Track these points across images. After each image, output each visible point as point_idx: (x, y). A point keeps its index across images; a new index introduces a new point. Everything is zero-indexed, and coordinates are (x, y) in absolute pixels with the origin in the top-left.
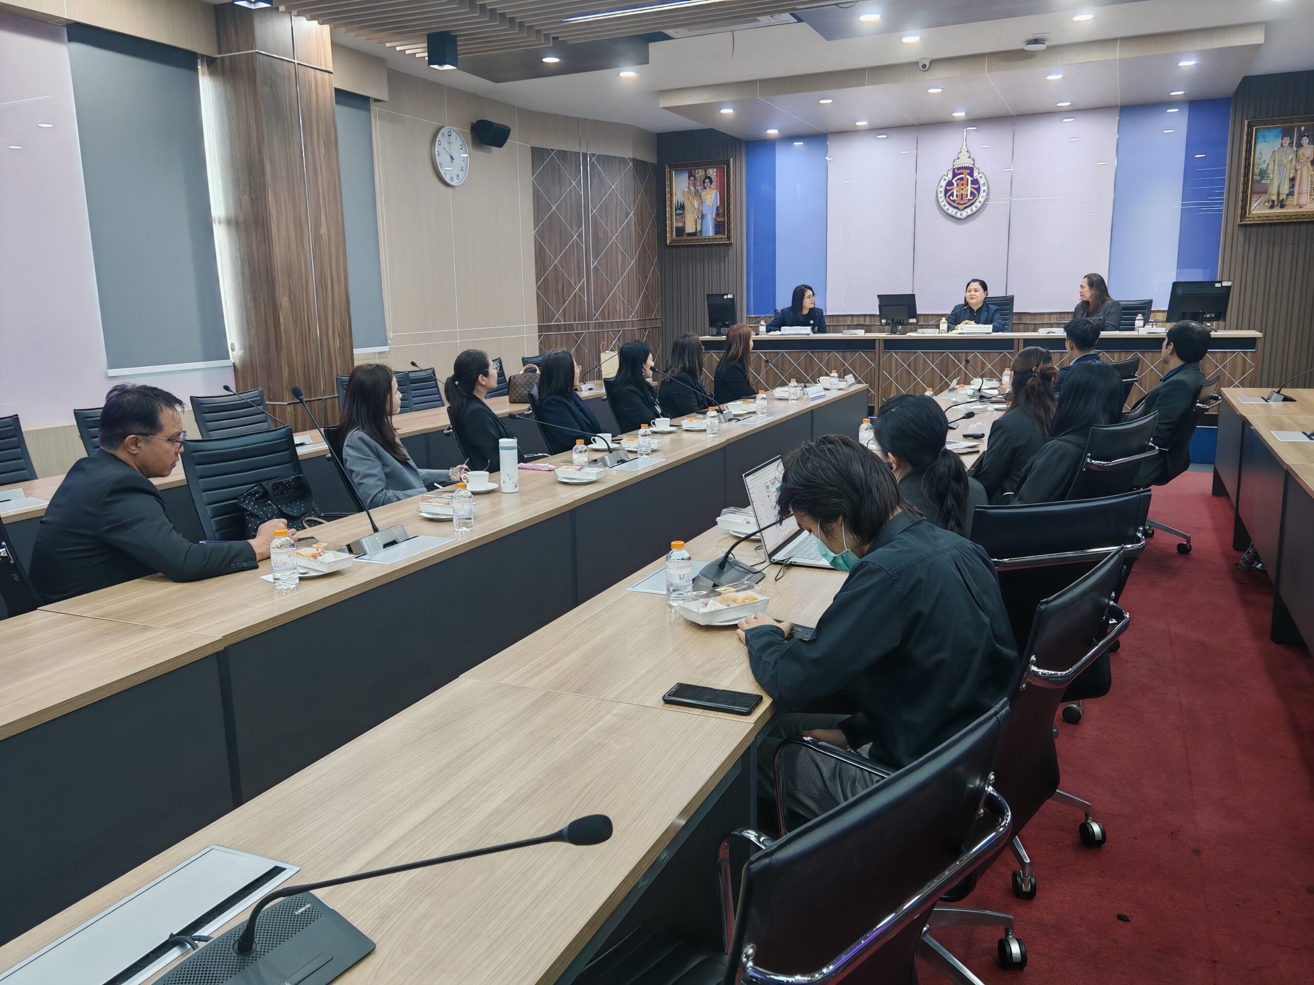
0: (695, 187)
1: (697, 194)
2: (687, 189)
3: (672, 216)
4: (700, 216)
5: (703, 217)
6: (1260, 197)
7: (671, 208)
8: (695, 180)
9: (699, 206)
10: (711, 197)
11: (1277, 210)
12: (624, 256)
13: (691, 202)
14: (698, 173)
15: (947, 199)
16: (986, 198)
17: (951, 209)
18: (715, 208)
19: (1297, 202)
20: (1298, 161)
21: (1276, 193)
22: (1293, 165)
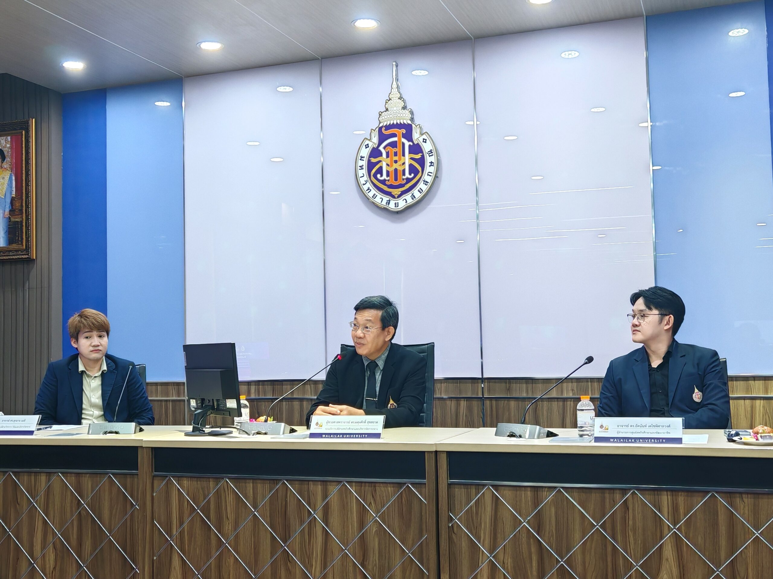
15: (372, 178)
16: (436, 177)
17: (379, 195)
18: (8, 200)
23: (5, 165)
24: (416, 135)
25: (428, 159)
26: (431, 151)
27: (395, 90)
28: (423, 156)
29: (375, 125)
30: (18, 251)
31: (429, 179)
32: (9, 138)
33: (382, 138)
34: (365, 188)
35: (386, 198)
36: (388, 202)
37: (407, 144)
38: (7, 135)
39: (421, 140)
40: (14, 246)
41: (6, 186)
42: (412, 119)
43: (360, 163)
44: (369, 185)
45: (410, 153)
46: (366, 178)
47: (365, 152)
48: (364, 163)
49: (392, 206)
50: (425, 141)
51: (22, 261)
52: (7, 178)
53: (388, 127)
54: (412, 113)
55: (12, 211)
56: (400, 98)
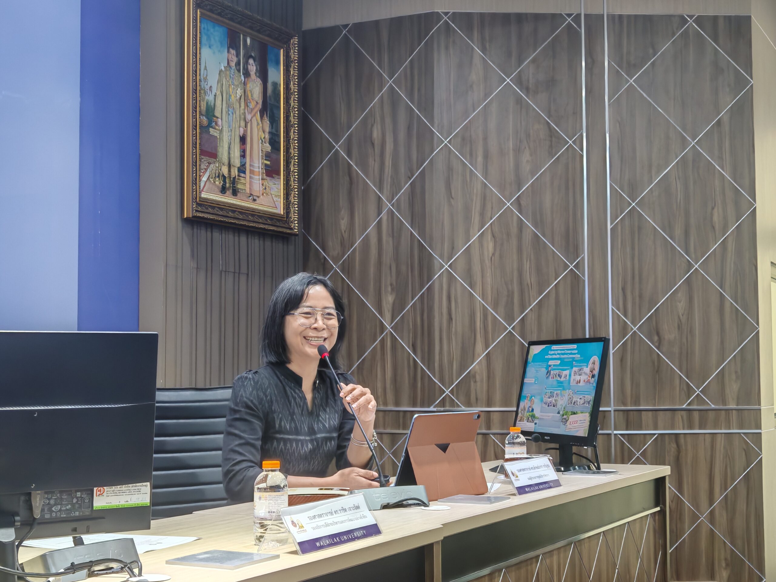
6: (210, 163)
11: (228, 199)
19: (250, 189)
20: (246, 105)
21: (226, 162)
22: (242, 111)
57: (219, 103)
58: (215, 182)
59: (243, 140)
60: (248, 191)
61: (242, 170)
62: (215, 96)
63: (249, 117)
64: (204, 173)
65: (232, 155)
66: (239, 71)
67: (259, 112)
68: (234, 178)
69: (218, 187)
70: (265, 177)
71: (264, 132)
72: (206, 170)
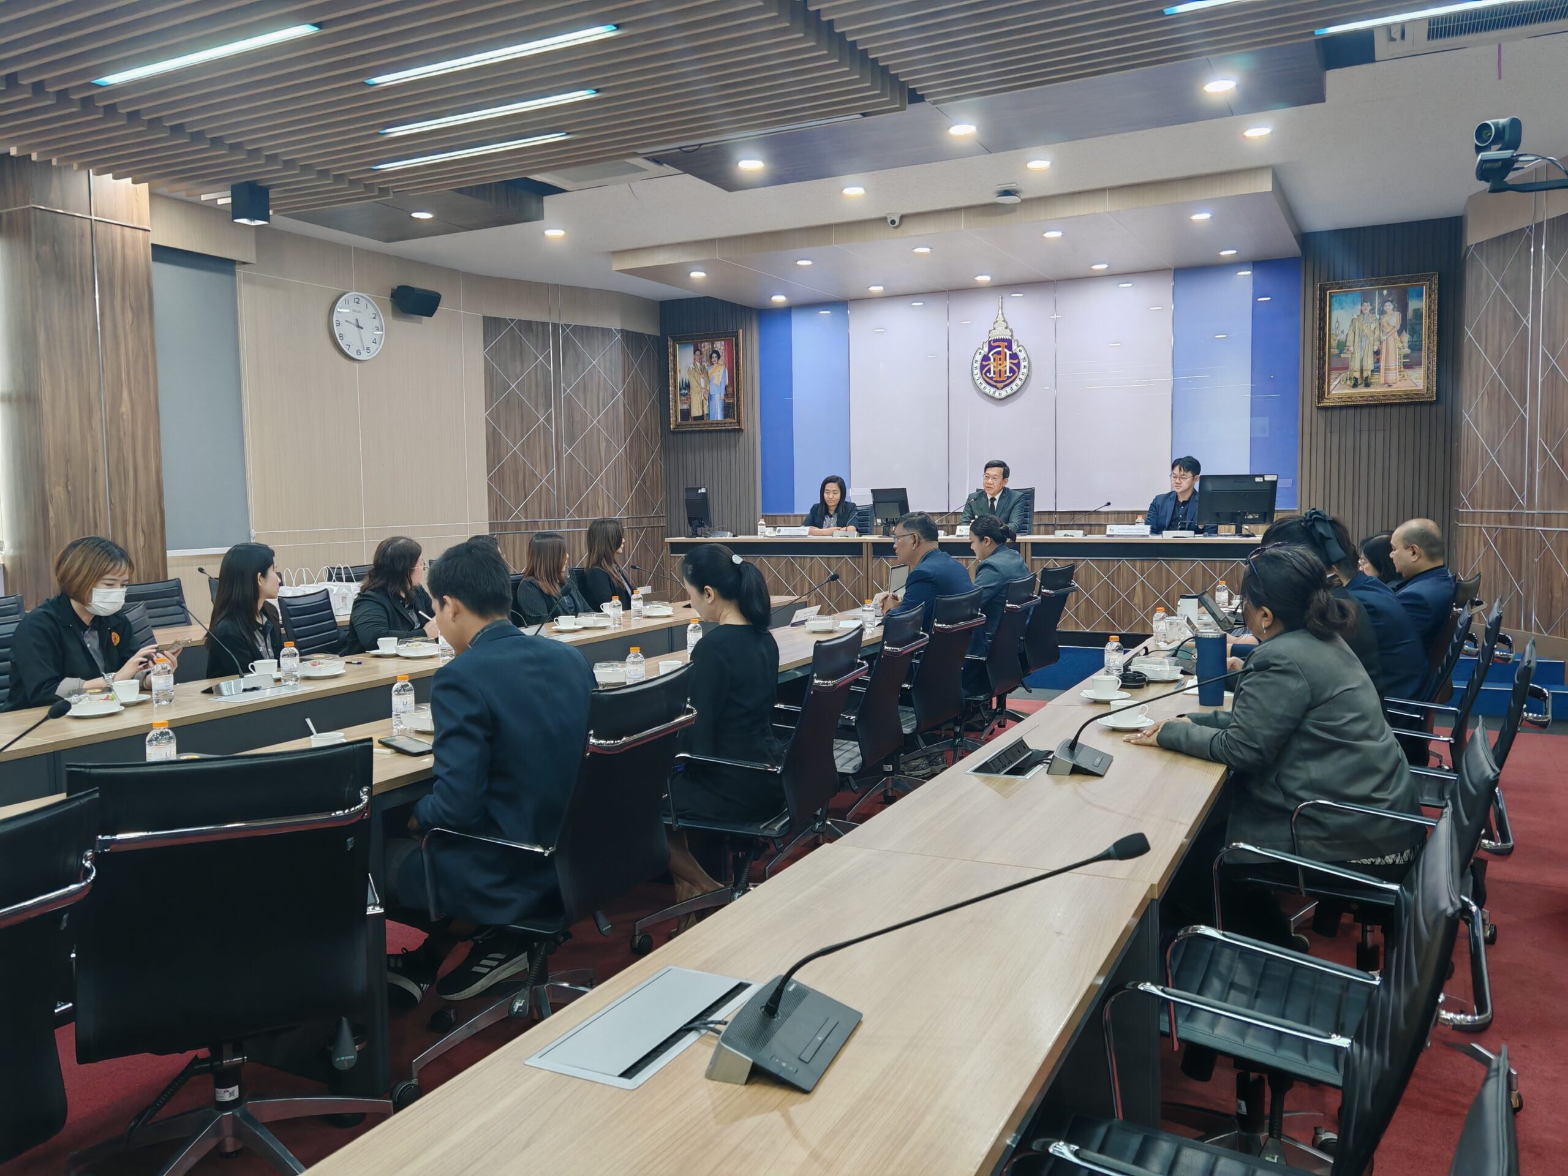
0: (701, 363)
1: (704, 371)
2: (692, 366)
3: (675, 395)
4: (707, 397)
5: (710, 397)
7: (675, 387)
8: (701, 354)
9: (706, 385)
10: (719, 374)
11: (1362, 390)
12: (608, 443)
13: (697, 381)
14: (704, 347)
15: (984, 375)
16: (1028, 376)
17: (988, 388)
18: (723, 388)
19: (1385, 380)
20: (1382, 331)
21: (1359, 369)
22: (1376, 336)
23: (721, 361)
24: (1014, 347)
25: (1023, 364)
26: (1025, 358)
27: (1000, 316)
28: (1019, 362)
29: (986, 339)
30: (731, 423)
31: (1023, 377)
32: (723, 342)
33: (991, 348)
34: (978, 382)
35: (993, 390)
36: (994, 392)
37: (1008, 353)
38: (721, 340)
39: (1018, 350)
40: (729, 420)
41: (721, 376)
42: (1012, 336)
43: (975, 365)
44: (981, 380)
45: (1010, 358)
46: (979, 375)
47: (979, 358)
48: (978, 365)
49: (997, 395)
50: (1020, 351)
51: (735, 430)
52: (722, 371)
53: (995, 341)
54: (1011, 331)
55: (726, 395)
56: (1004, 321)
57: (1350, 338)
58: (1345, 383)
59: (1377, 353)
60: (1382, 381)
61: (1377, 370)
62: (1347, 335)
63: (1384, 338)
64: (1335, 381)
65: (1365, 364)
66: (1374, 313)
67: (1396, 333)
68: (1367, 378)
69: (1349, 385)
70: (1402, 369)
71: (1402, 342)
72: (1337, 378)
